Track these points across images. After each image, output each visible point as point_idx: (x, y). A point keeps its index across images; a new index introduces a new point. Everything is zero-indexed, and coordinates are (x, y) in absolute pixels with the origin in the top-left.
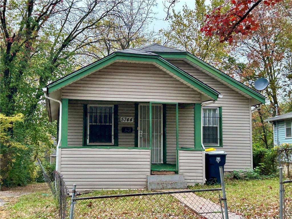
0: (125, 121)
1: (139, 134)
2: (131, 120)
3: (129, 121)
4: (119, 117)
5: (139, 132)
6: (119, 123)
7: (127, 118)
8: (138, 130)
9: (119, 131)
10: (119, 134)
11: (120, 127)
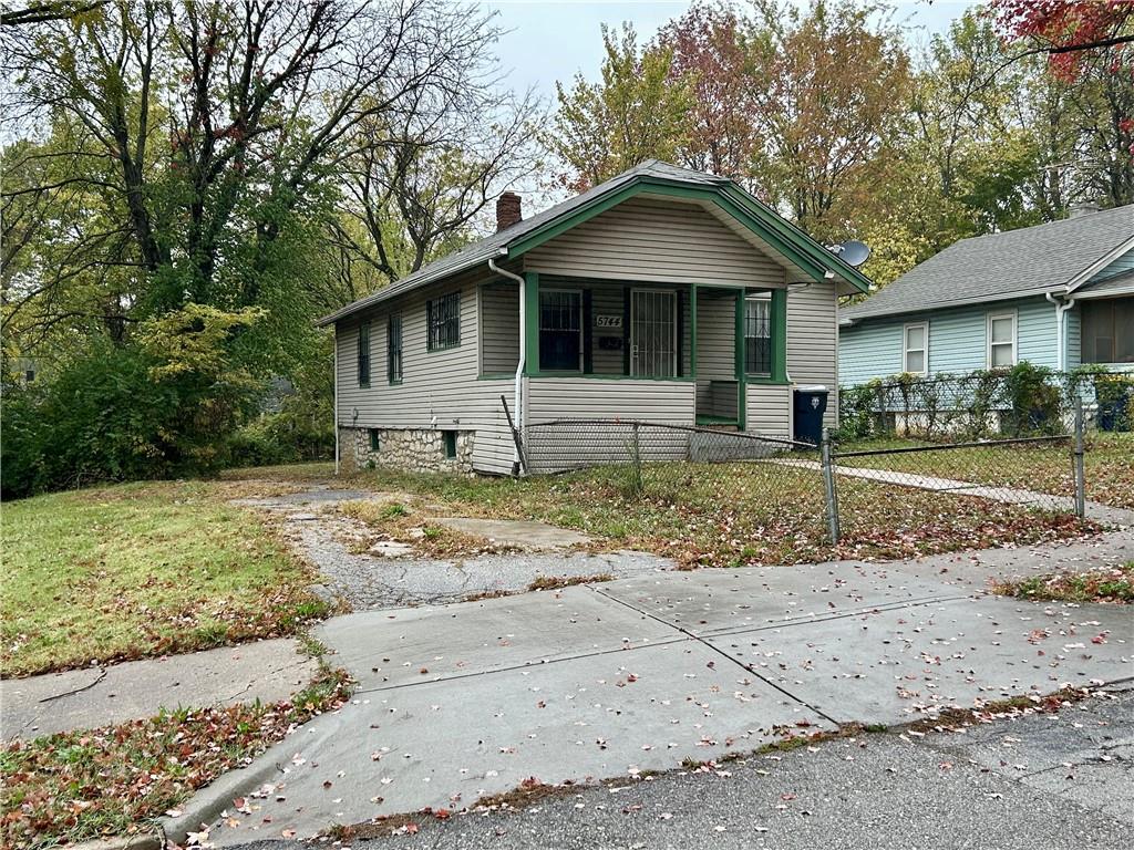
0: (606, 323)
1: (632, 352)
2: (617, 323)
3: (613, 325)
4: (593, 316)
5: (632, 347)
6: (594, 328)
7: (610, 317)
8: (629, 345)
9: (594, 346)
10: (594, 352)
11: (596, 336)
